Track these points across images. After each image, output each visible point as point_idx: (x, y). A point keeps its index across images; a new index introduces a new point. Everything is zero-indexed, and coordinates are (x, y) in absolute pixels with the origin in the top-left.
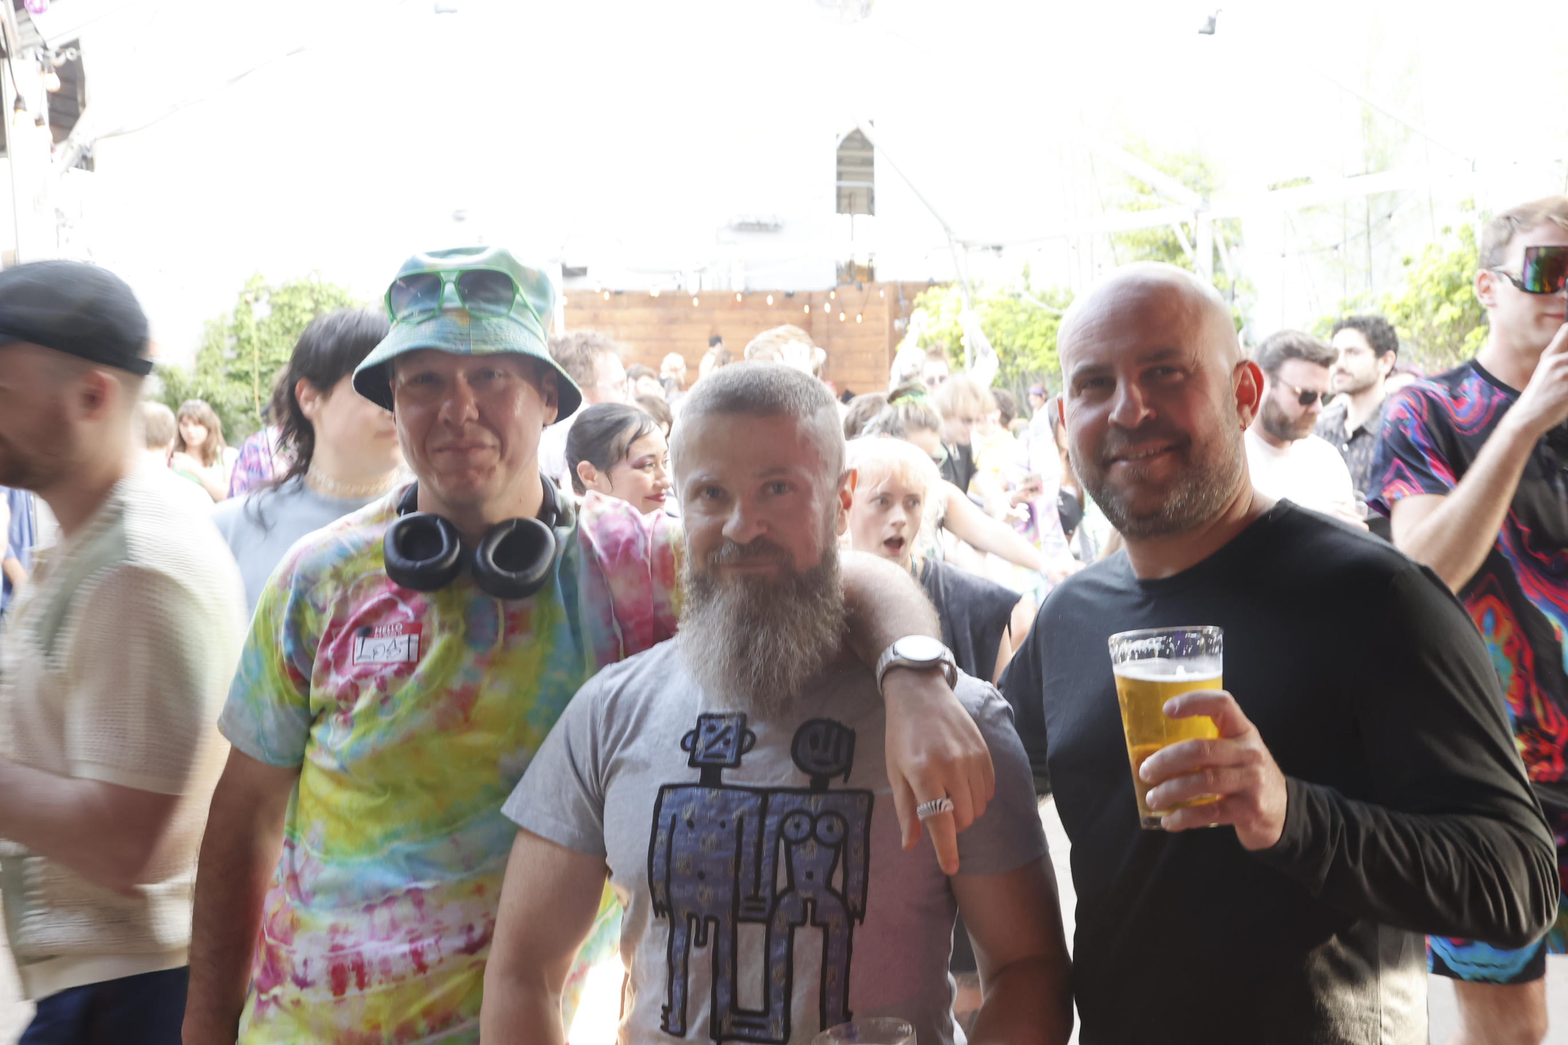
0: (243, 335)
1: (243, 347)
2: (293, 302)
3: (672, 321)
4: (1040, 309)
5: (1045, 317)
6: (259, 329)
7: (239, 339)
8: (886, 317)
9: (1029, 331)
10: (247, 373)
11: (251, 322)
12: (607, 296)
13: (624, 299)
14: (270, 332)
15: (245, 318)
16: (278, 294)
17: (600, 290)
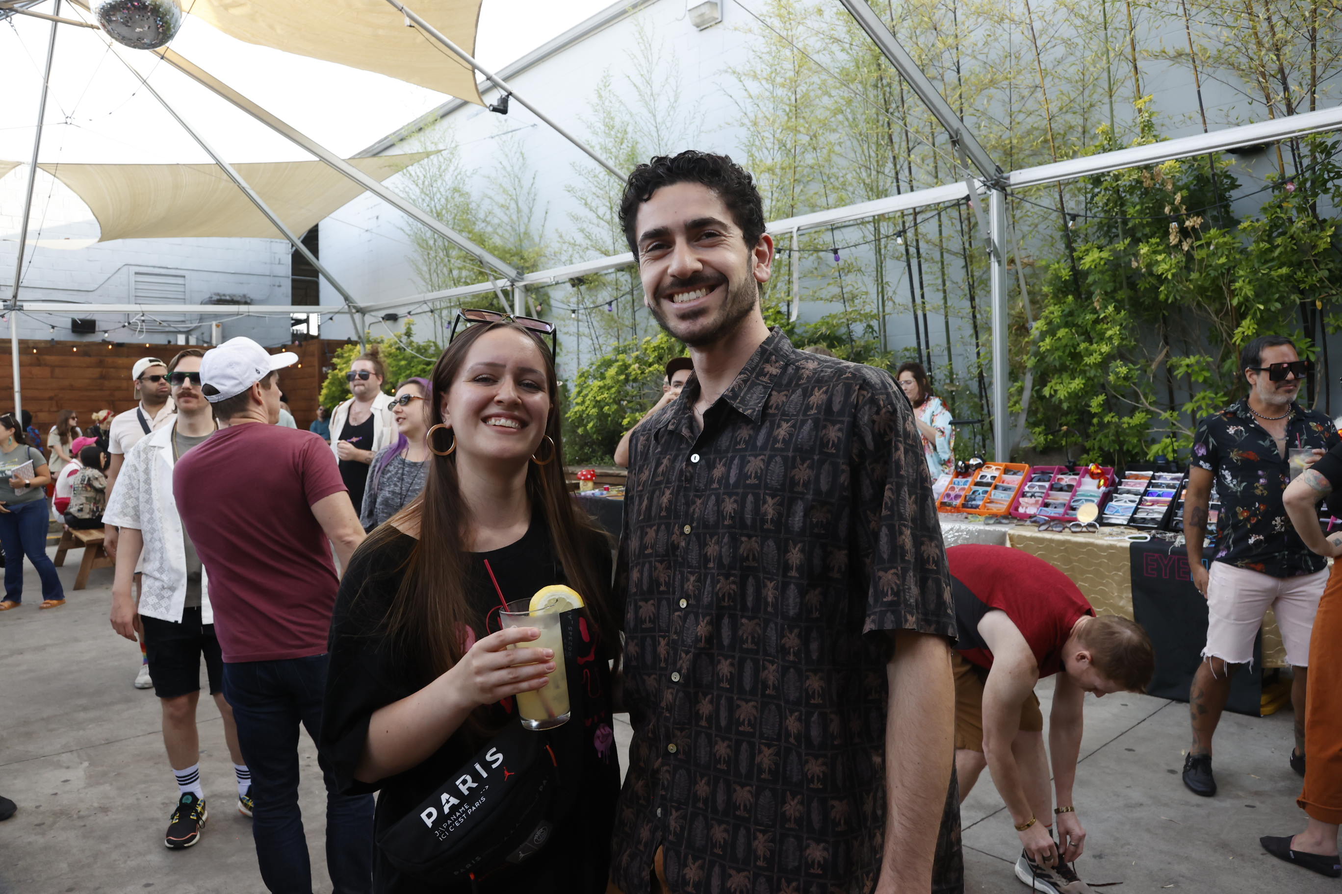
4: (416, 357)
5: (419, 363)
8: (316, 364)
9: (408, 372)
12: (110, 347)
13: (122, 349)
17: (105, 343)
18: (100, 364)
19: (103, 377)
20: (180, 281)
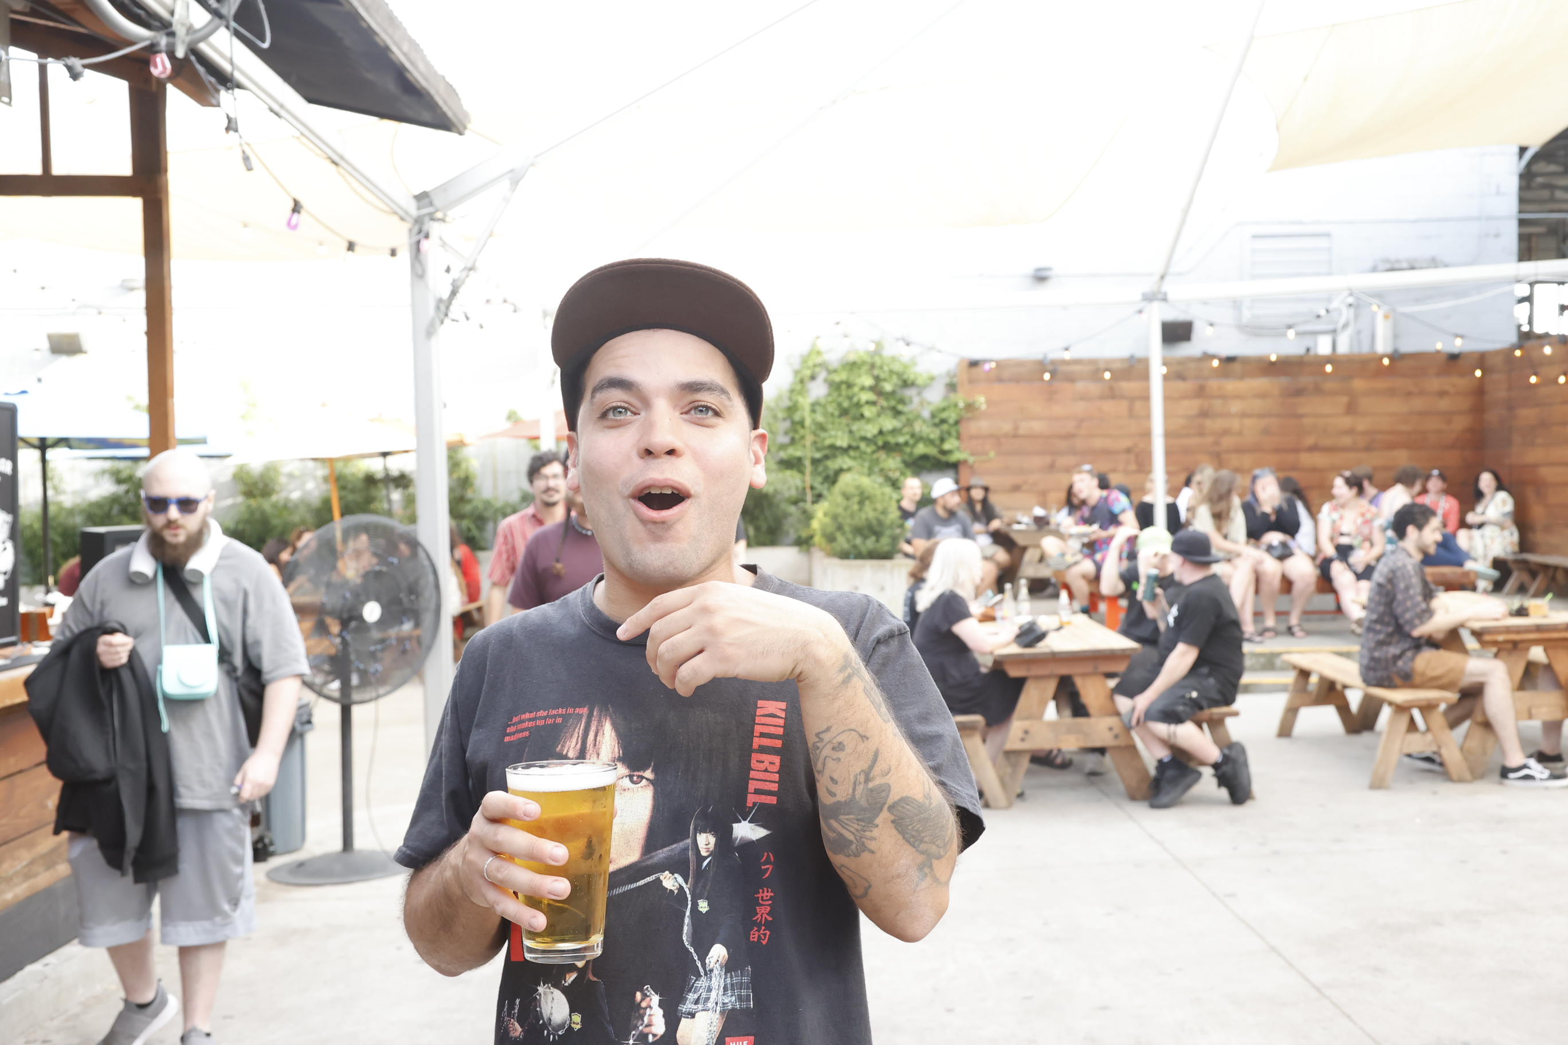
0: (797, 417)
1: (796, 431)
2: (852, 379)
3: (1299, 392)
6: (813, 411)
7: (794, 423)
10: (799, 460)
11: (805, 402)
12: (1216, 363)
13: (1236, 367)
14: (825, 414)
15: (801, 399)
16: (835, 371)
17: (1208, 357)
18: (1201, 392)
19: (1204, 414)
20: (1322, 243)
